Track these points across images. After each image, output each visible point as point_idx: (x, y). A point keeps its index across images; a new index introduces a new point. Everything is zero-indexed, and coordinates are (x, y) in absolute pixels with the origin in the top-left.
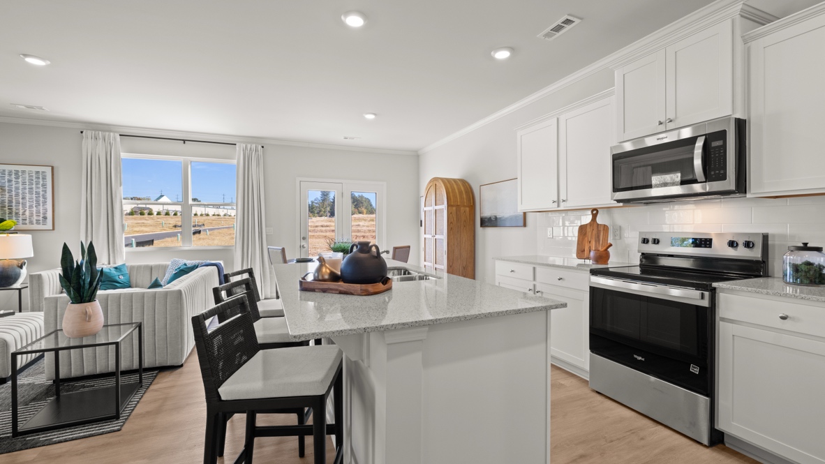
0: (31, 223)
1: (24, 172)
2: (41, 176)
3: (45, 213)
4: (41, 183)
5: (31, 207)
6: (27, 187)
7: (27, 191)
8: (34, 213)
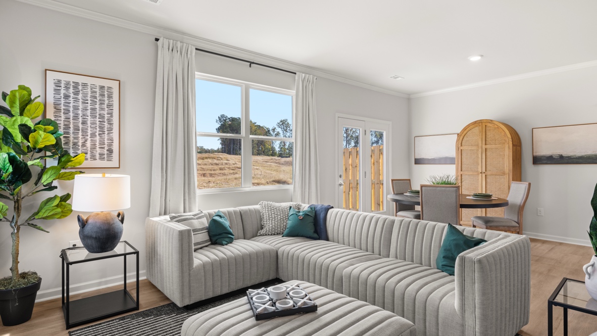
0: (93, 158)
1: (85, 85)
2: (106, 93)
3: (110, 145)
4: (106, 102)
5: (93, 135)
6: (89, 107)
7: (89, 113)
8: (97, 143)
